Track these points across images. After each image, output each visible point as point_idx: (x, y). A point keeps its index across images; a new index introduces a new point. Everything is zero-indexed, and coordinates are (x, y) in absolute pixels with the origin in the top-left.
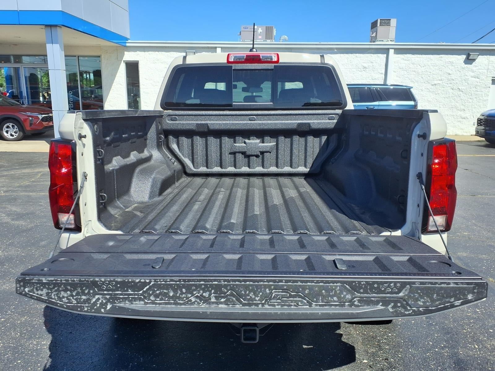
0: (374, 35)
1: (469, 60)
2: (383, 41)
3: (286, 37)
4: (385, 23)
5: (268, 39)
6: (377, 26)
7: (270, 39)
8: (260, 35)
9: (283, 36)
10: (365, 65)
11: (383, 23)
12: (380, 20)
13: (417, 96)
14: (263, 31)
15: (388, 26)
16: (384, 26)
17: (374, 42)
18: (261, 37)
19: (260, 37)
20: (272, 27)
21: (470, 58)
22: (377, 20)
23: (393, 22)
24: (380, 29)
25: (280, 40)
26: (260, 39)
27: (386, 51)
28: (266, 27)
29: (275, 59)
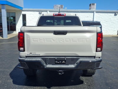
1: (115, 15)
2: (93, 9)
3: (66, 8)
6: (91, 5)
10: (88, 16)
13: (102, 24)
15: (94, 5)
17: (90, 10)
21: (116, 14)
27: (93, 12)
28: (61, 5)
29: (64, 15)
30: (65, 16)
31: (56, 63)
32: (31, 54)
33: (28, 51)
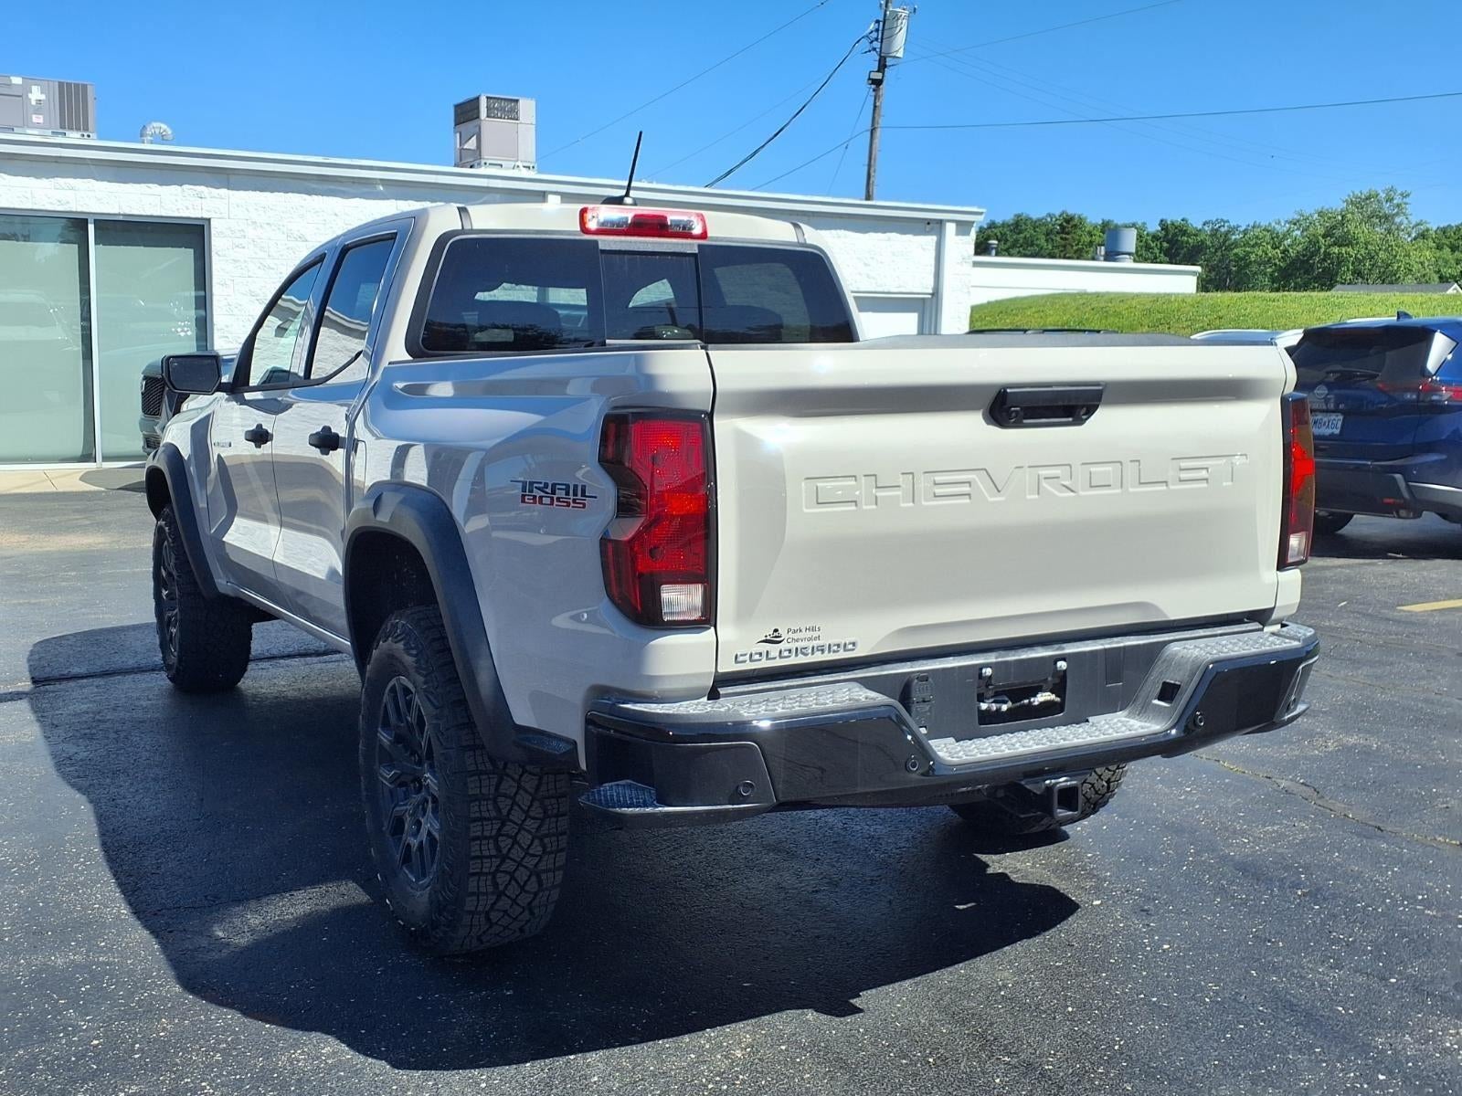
0: (472, 144)
2: (501, 166)
3: (164, 126)
4: (502, 110)
5: (71, 129)
6: (478, 117)
7: (78, 129)
8: (37, 112)
9: (155, 124)
11: (497, 109)
12: (488, 98)
14: (48, 97)
15: (511, 119)
16: (501, 118)
17: (471, 167)
18: (41, 121)
19: (37, 119)
20: (85, 87)
22: (477, 99)
23: (527, 108)
24: (491, 127)
25: (142, 136)
26: (37, 126)
28: (61, 85)
29: (697, 230)
30: (704, 236)
31: (988, 718)
32: (774, 649)
33: (743, 615)
